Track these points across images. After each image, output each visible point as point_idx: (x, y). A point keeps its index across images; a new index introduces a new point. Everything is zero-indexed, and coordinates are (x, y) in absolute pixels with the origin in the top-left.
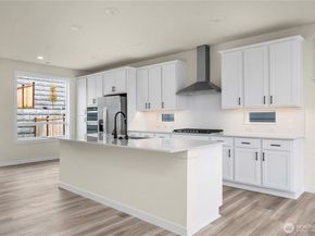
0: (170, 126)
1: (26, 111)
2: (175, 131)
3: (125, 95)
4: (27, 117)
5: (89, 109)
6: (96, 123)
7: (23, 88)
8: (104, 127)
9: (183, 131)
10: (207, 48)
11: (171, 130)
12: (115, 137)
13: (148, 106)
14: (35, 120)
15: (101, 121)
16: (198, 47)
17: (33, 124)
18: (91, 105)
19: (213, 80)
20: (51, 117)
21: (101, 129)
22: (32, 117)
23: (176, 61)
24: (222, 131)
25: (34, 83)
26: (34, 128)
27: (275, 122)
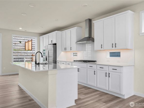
1: (29, 52)
2: (74, 61)
3: (56, 44)
4: (29, 54)
6: (45, 57)
7: (28, 42)
8: (47, 59)
10: (90, 20)
11: (72, 61)
12: (36, 63)
13: (65, 49)
17: (31, 57)
18: (44, 49)
22: (31, 54)
23: (76, 27)
24: (96, 61)
25: (32, 40)
26: (32, 59)
27: (120, 57)
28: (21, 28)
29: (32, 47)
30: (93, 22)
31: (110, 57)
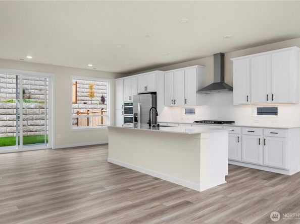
0: (192, 118)
2: (196, 122)
3: (155, 93)
5: (126, 104)
6: (131, 116)
8: (139, 119)
9: (201, 122)
10: (222, 56)
11: (192, 122)
12: (150, 125)
13: (174, 102)
14: (78, 113)
15: (136, 114)
16: (214, 55)
17: (76, 116)
18: (127, 101)
19: (227, 81)
20: (91, 111)
21: (136, 120)
22: (76, 111)
23: (197, 66)
24: (234, 122)
25: (76, 82)
26: (76, 120)
27: (277, 115)
28: (90, 65)
29: (76, 96)
30: (232, 59)
31: (258, 114)
